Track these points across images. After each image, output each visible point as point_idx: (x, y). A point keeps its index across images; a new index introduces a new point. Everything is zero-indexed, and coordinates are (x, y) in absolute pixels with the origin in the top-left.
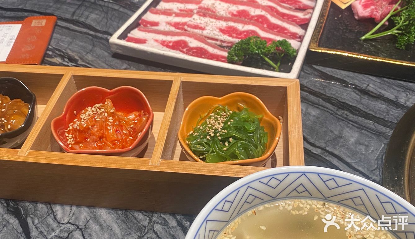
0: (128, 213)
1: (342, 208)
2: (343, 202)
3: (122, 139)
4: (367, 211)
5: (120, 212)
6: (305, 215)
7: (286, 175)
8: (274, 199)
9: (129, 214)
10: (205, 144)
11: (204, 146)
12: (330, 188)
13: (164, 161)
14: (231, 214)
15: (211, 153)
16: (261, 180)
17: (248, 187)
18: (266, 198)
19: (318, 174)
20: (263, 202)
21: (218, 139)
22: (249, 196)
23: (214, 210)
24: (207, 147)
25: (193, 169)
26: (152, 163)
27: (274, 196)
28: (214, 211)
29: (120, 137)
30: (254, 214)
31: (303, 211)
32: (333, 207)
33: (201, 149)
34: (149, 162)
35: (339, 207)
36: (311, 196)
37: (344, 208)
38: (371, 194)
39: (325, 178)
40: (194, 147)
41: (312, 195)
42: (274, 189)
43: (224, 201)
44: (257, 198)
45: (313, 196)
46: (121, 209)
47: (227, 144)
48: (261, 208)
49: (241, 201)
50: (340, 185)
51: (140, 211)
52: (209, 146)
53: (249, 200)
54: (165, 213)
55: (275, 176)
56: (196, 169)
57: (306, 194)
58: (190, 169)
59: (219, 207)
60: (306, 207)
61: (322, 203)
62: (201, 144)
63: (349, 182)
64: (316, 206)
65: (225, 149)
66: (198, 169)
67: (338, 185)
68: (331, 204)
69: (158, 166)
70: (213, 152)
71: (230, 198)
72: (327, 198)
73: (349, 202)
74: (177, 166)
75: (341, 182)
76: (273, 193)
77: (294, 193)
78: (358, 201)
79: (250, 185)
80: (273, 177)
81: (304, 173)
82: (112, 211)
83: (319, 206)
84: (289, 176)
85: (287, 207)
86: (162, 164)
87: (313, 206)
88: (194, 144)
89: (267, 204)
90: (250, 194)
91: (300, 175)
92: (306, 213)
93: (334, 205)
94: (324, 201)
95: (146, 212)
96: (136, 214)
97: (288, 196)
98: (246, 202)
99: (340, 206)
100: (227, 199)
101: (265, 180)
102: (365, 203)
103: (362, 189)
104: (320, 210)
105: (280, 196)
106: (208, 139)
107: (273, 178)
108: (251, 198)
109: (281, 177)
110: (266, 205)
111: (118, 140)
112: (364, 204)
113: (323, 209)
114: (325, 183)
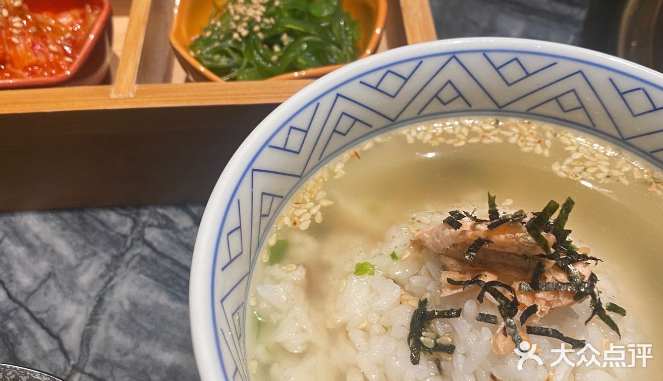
0: (85, 215)
1: (535, 126)
2: (537, 110)
3: (48, 62)
4: (588, 119)
5: (67, 215)
6: (459, 147)
7: (416, 63)
8: (393, 122)
9: (88, 216)
10: (231, 52)
11: (228, 56)
12: (510, 82)
13: (144, 87)
14: (306, 158)
15: (246, 68)
16: (364, 79)
17: (338, 95)
18: (378, 122)
19: (485, 52)
20: (372, 131)
21: (258, 38)
22: (340, 118)
23: (267, 147)
24: (236, 57)
25: (211, 95)
26: (117, 92)
27: (393, 116)
28: (267, 149)
29: (42, 59)
30: (356, 158)
31: (457, 140)
32: (516, 126)
33: (223, 61)
34: (109, 92)
35: (529, 123)
36: (470, 109)
37: (538, 124)
38: (599, 78)
39: (498, 59)
40: (207, 59)
41: (471, 103)
42: (392, 98)
43: (287, 128)
44: (357, 122)
45: (473, 107)
46: (69, 210)
47: (277, 48)
48: (368, 145)
49: (325, 128)
50: (530, 72)
51: (111, 207)
52: (241, 54)
53: (342, 127)
54: (164, 205)
55: (393, 69)
56: (218, 95)
57: (459, 104)
58: (204, 98)
59: (279, 141)
60: (461, 133)
61: (491, 120)
62: (222, 52)
63: (551, 61)
64: (481, 127)
65: (274, 58)
66: (222, 95)
67: (527, 73)
68: (512, 120)
69: (131, 98)
70: (249, 66)
71: (301, 121)
72: (503, 106)
73: (552, 109)
74: (174, 95)
75: (532, 64)
76: (391, 107)
77: (435, 106)
78: (569, 101)
79: (341, 90)
80: (388, 69)
81: (453, 55)
82: (51, 216)
83: (487, 127)
84: (422, 64)
85: (420, 137)
86: (138, 93)
87: (475, 128)
88: (208, 53)
89: (379, 136)
90: (343, 113)
91: (446, 61)
92: (462, 143)
93: (518, 121)
94: (495, 115)
95: (123, 207)
96: (103, 215)
97: (422, 114)
98: (335, 131)
99: (530, 121)
100: (293, 123)
101: (373, 79)
102: (585, 104)
103: (580, 72)
104: (490, 134)
105: (404, 116)
106: (236, 41)
107: (389, 74)
108: (345, 123)
109: (405, 70)
110: (378, 139)
111: (41, 66)
112: (582, 107)
113: (496, 132)
114: (499, 72)
